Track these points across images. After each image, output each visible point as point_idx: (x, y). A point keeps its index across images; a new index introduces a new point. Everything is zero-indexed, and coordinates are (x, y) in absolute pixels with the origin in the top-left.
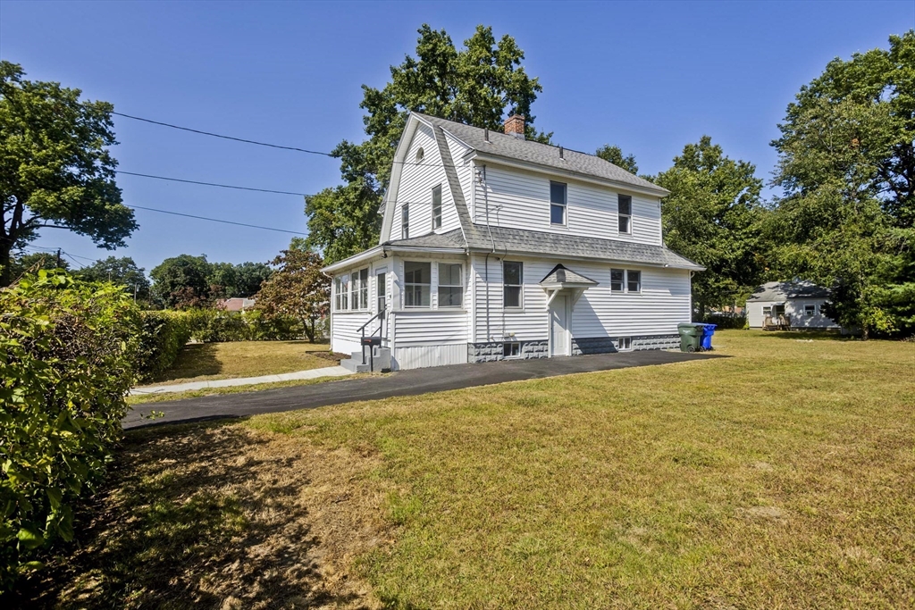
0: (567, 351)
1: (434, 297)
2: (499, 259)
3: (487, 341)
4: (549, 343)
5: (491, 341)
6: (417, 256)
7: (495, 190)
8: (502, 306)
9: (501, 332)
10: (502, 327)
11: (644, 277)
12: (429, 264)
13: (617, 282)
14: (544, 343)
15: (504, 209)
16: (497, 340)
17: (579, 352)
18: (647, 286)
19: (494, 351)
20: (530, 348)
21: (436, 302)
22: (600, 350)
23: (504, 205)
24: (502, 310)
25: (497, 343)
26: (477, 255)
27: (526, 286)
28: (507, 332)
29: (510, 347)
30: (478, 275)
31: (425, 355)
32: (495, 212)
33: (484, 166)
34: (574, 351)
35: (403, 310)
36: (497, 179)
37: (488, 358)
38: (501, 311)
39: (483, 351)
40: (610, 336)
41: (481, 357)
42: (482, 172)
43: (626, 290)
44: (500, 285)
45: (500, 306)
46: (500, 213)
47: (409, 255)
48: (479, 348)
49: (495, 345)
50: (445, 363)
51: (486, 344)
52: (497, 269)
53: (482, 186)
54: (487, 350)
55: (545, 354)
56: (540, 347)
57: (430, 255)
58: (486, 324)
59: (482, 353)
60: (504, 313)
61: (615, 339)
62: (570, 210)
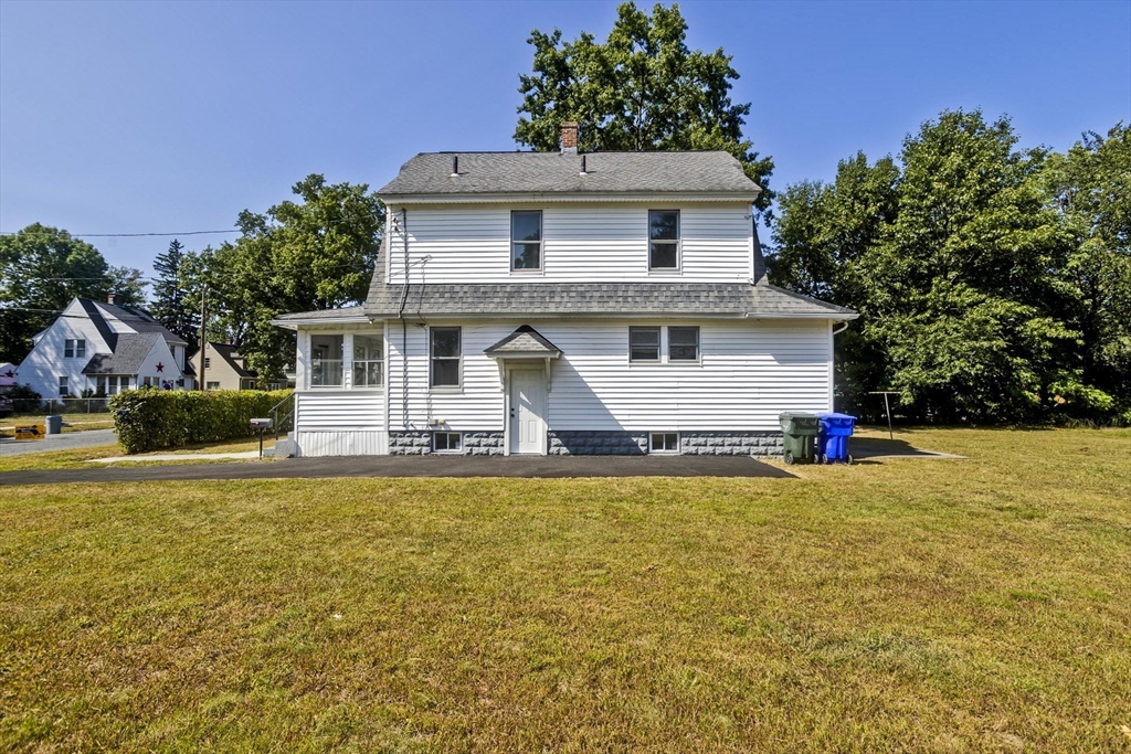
0: (539, 448)
1: (348, 375)
2: (422, 325)
3: (404, 429)
4: (507, 434)
5: (411, 428)
6: (325, 329)
7: (420, 238)
8: (428, 385)
9: (426, 418)
10: (426, 412)
11: (706, 336)
12: (342, 336)
13: (644, 345)
14: (499, 434)
15: (433, 260)
16: (419, 428)
17: (564, 450)
18: (713, 351)
19: (417, 441)
20: (474, 440)
21: (349, 381)
22: (605, 449)
23: (432, 255)
24: (428, 390)
25: (421, 432)
26: (390, 322)
27: (466, 358)
28: (435, 418)
29: (443, 438)
30: (392, 347)
31: (334, 442)
32: (419, 265)
33: (404, 210)
34: (554, 450)
35: (309, 389)
36: (429, 223)
37: (408, 450)
38: (424, 390)
39: (400, 441)
40: (626, 429)
41: (398, 449)
42: (402, 218)
43: (664, 359)
44: (424, 358)
45: (424, 385)
46: (427, 265)
47: (317, 327)
48: (395, 436)
49: (417, 434)
50: (359, 453)
51: (404, 432)
52: (421, 338)
53: (401, 236)
54: (407, 440)
55: (499, 450)
56: (492, 441)
57: (342, 326)
58: (402, 407)
59: (398, 443)
60: (430, 394)
61: (638, 434)
62: (550, 247)
